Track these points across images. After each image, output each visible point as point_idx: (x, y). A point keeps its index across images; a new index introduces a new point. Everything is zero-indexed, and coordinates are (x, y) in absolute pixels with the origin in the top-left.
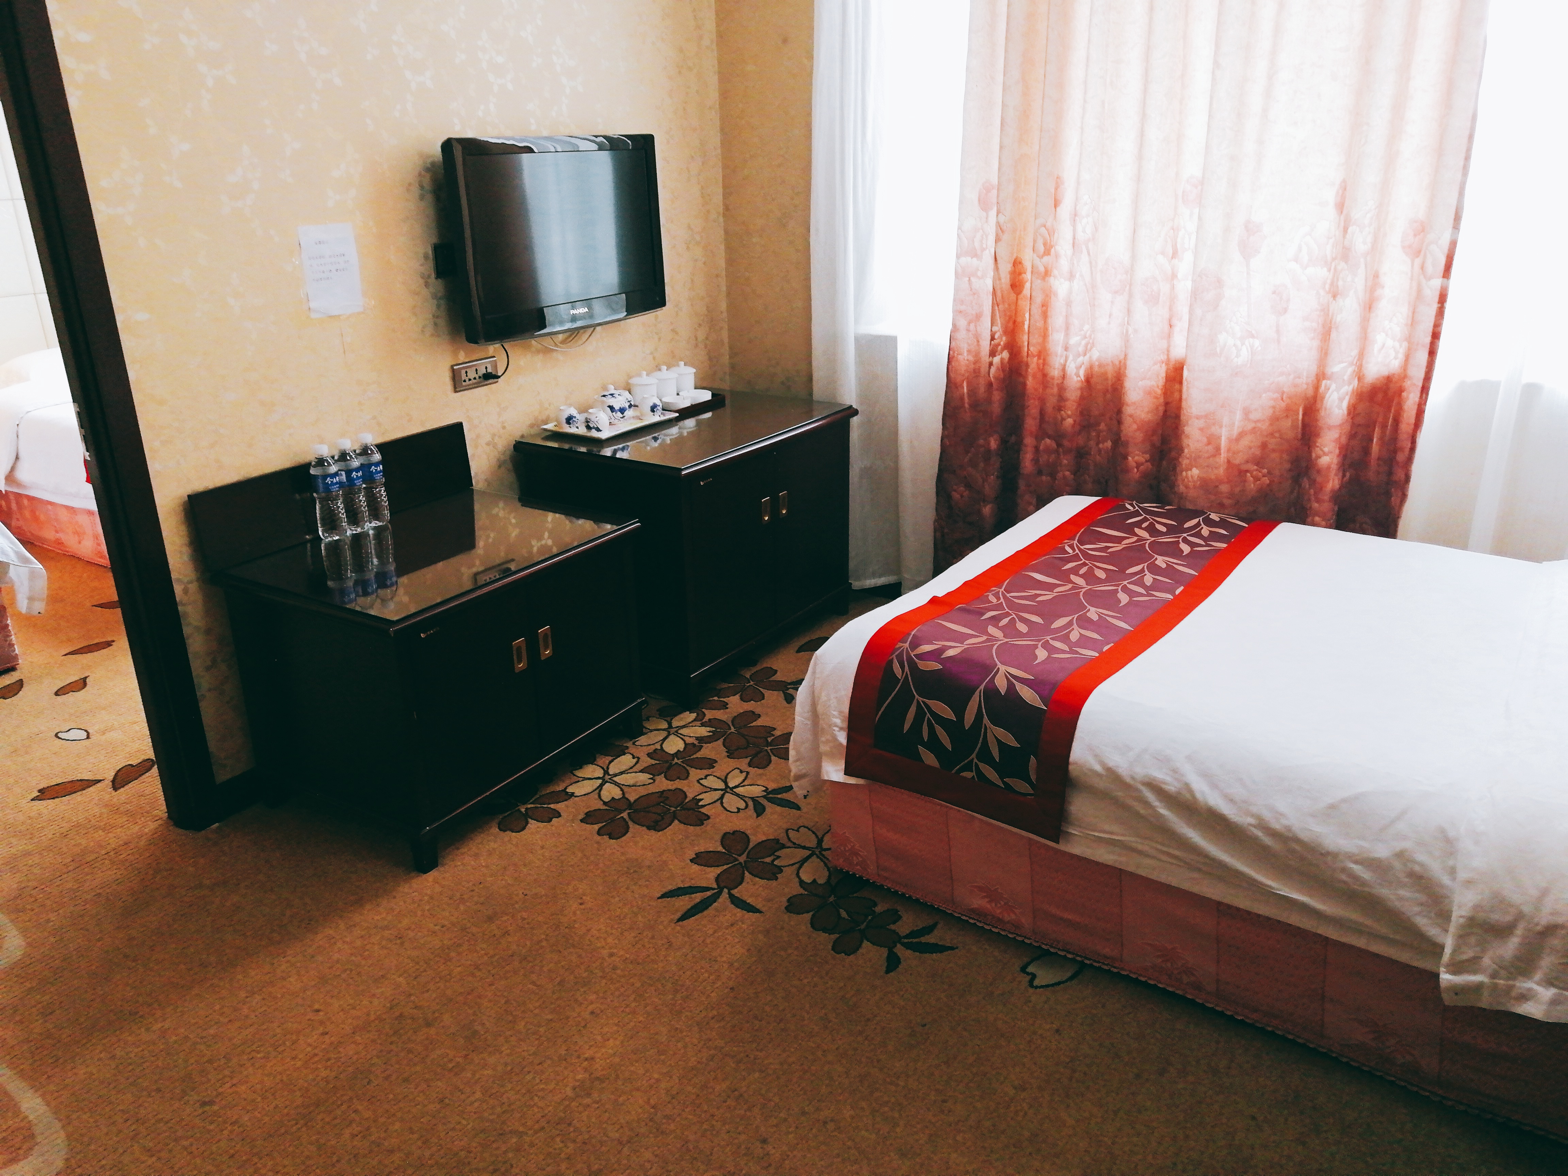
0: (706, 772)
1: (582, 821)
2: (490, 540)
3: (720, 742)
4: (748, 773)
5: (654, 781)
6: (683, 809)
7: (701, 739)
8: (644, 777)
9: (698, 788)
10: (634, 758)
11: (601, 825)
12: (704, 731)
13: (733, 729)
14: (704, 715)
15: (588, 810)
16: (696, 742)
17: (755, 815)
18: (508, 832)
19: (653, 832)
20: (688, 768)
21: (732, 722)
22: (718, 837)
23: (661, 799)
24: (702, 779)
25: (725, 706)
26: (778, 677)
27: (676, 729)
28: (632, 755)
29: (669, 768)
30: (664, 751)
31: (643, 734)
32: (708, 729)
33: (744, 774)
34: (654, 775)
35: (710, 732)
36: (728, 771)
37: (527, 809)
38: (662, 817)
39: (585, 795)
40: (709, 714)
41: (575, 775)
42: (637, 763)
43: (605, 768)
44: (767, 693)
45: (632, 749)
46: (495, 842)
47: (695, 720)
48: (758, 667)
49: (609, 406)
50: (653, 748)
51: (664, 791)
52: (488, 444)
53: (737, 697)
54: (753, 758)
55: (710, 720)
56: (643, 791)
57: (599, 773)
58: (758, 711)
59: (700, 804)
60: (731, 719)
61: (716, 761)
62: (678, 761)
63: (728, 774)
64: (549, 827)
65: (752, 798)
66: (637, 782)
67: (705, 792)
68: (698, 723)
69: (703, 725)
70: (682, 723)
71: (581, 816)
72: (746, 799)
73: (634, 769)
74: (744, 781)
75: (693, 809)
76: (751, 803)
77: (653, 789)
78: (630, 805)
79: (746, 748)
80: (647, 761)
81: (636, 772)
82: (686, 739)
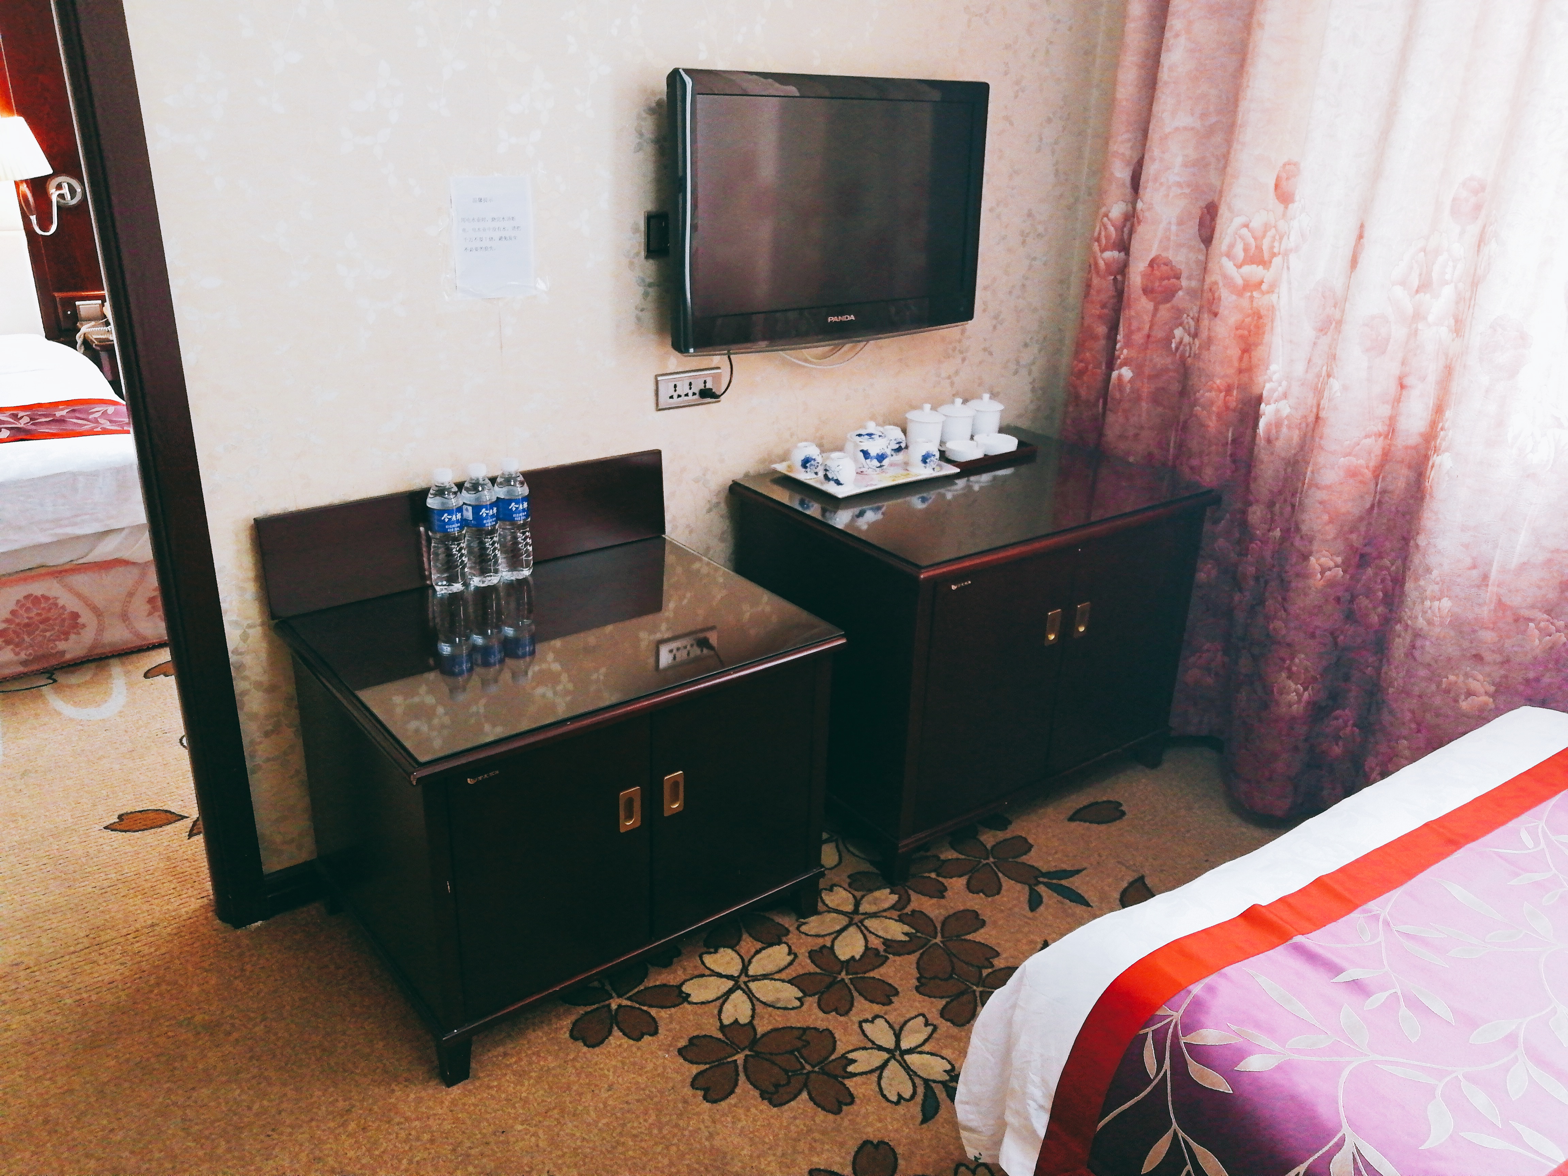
0: (877, 1008)
1: (681, 1052)
2: (685, 602)
3: (914, 957)
4: (935, 1028)
5: (802, 1004)
6: (823, 1072)
7: (888, 943)
8: (789, 993)
9: (856, 1039)
10: (789, 953)
11: (703, 1067)
12: (896, 930)
13: (938, 940)
14: (909, 901)
15: (695, 1034)
16: (881, 948)
17: (920, 1117)
18: (580, 1044)
19: (765, 1106)
20: (855, 994)
21: (944, 924)
22: (852, 1146)
23: (799, 1044)
24: (866, 1021)
25: (940, 892)
26: (1032, 858)
27: (863, 917)
28: (790, 948)
29: (830, 986)
30: (834, 953)
31: (816, 912)
32: (907, 929)
33: (930, 1029)
34: (805, 995)
35: (906, 934)
36: (908, 1016)
37: (620, 1006)
38: (789, 1078)
39: (703, 1003)
40: (918, 902)
41: (703, 963)
42: (791, 964)
43: (746, 960)
44: (1006, 883)
45: (792, 938)
46: (557, 1057)
47: (893, 907)
48: (1008, 834)
49: (862, 451)
50: (820, 941)
51: (808, 1028)
52: (697, 481)
53: (963, 881)
54: (952, 1001)
55: (913, 911)
56: (779, 1020)
57: (735, 968)
58: (986, 914)
59: (850, 1069)
60: (941, 918)
61: (897, 993)
62: (845, 977)
63: (906, 1022)
64: (634, 1049)
65: (926, 1082)
66: (778, 1000)
67: (864, 1048)
68: (895, 914)
69: (901, 920)
70: (873, 909)
71: (682, 1043)
72: (918, 1081)
73: (783, 975)
74: (926, 1041)
75: (835, 1077)
76: (921, 1090)
77: (795, 1020)
78: (754, 1042)
79: (946, 980)
80: (806, 965)
81: (783, 981)
82: (871, 938)
